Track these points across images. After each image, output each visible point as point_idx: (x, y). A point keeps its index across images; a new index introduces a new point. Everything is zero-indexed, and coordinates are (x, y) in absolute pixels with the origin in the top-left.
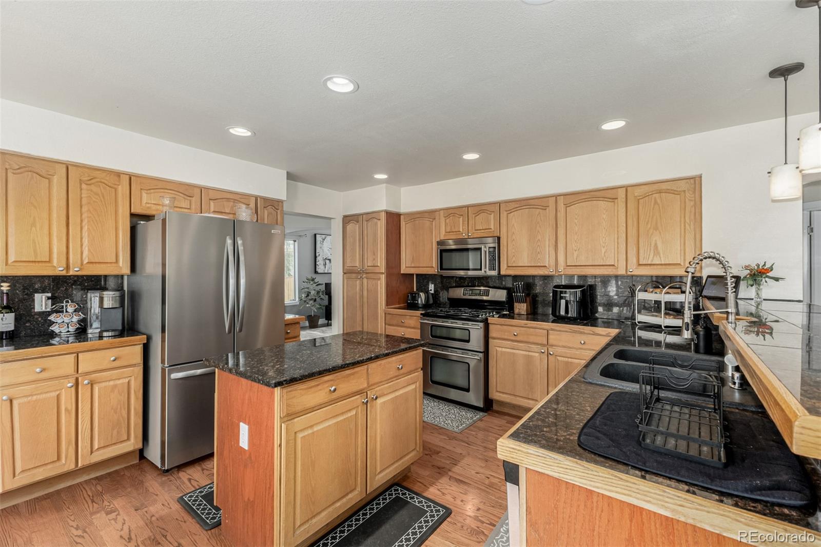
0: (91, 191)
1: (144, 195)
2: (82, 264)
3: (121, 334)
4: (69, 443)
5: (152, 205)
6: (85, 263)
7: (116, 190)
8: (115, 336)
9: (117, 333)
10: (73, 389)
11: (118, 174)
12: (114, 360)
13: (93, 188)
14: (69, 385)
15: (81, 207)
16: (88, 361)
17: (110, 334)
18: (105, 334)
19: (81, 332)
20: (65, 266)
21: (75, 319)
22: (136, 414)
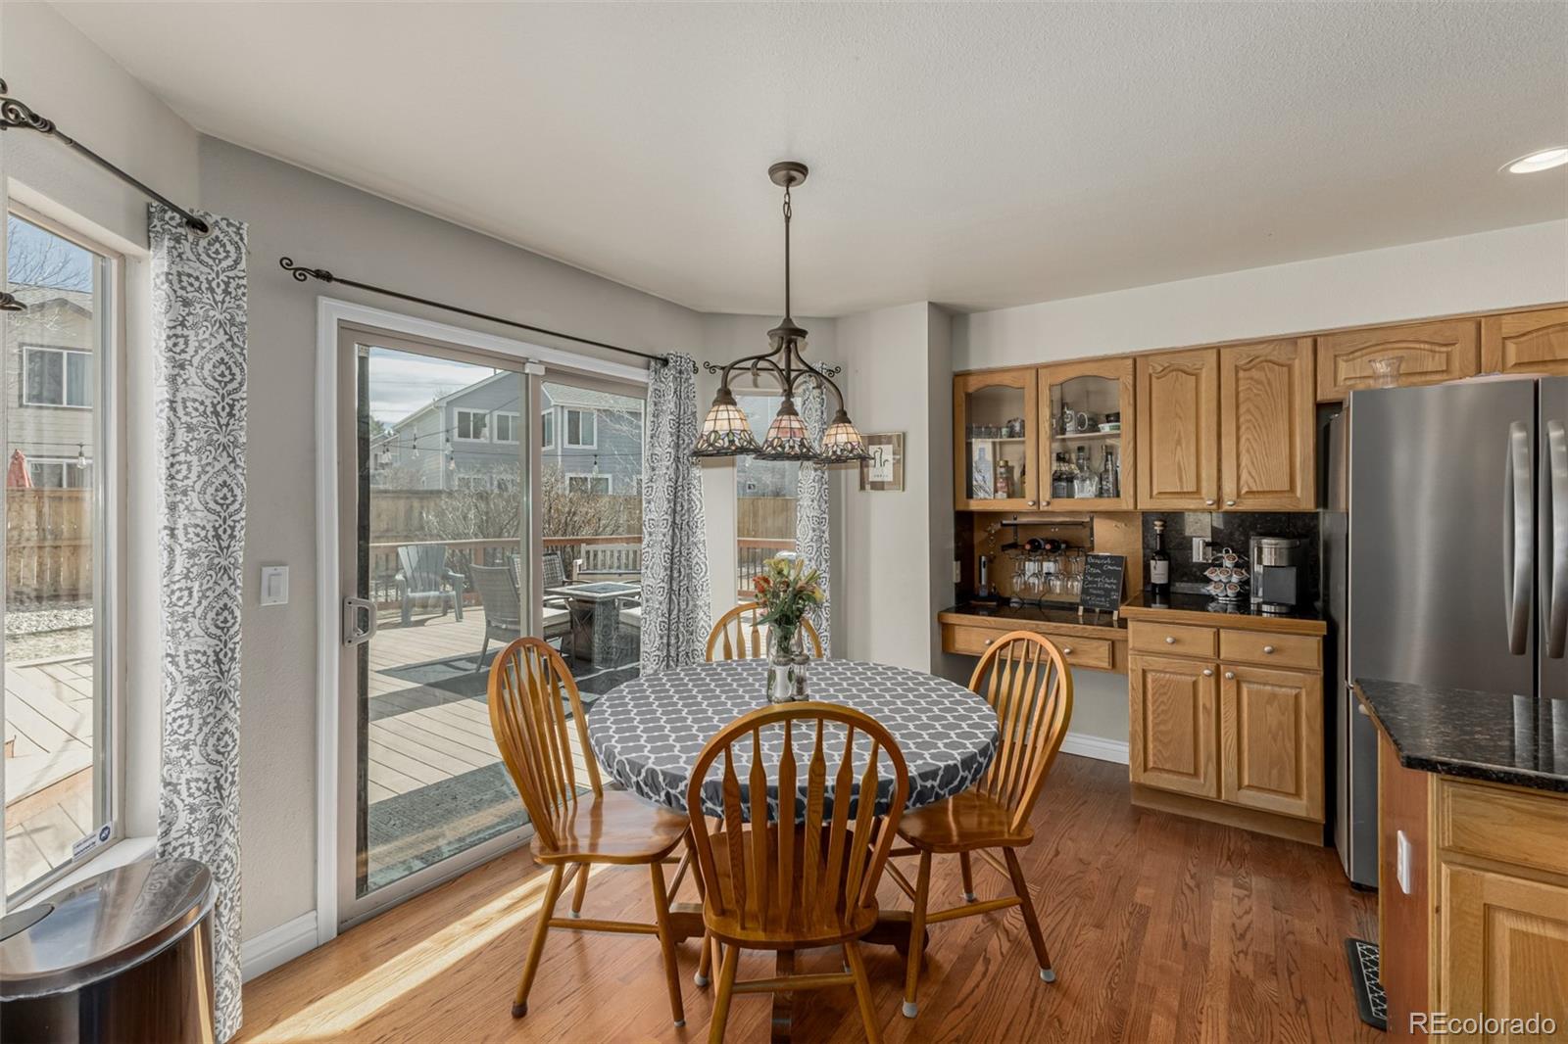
0: (1252, 378)
1: (1342, 365)
2: (1239, 495)
3: (1293, 612)
4: (1209, 759)
5: (1358, 381)
6: (1243, 492)
7: (1290, 368)
8: (1280, 614)
9: (1284, 610)
10: (1213, 680)
11: (1293, 341)
12: (1270, 652)
13: (1254, 373)
14: (1206, 672)
15: (1237, 407)
16: (1233, 645)
17: (1272, 609)
18: (1265, 608)
19: (1242, 603)
20: (1216, 498)
21: (1235, 579)
22: (1310, 756)
